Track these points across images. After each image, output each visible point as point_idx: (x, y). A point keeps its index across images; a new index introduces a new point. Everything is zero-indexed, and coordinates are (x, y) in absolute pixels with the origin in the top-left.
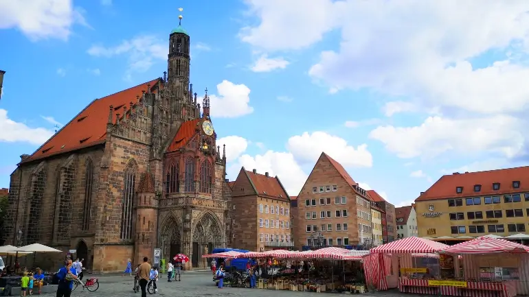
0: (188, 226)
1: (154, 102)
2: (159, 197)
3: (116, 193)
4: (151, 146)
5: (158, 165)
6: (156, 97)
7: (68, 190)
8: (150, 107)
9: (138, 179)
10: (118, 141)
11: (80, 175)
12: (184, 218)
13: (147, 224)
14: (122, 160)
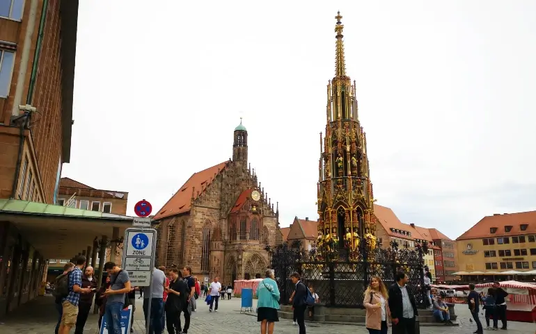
0: (240, 262)
1: (222, 180)
2: (225, 244)
3: (197, 242)
4: (220, 209)
5: (224, 223)
6: (224, 177)
7: (172, 239)
8: (220, 184)
9: (212, 232)
10: (198, 209)
11: (178, 230)
12: (238, 257)
13: (217, 261)
14: (201, 221)
